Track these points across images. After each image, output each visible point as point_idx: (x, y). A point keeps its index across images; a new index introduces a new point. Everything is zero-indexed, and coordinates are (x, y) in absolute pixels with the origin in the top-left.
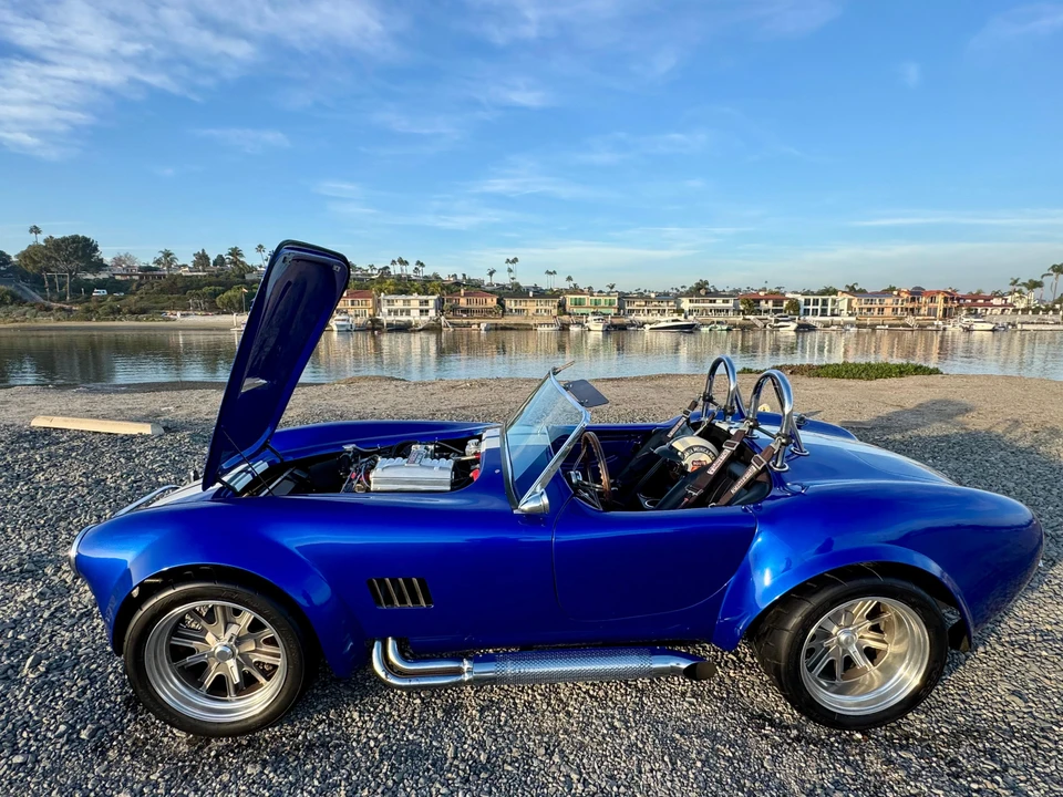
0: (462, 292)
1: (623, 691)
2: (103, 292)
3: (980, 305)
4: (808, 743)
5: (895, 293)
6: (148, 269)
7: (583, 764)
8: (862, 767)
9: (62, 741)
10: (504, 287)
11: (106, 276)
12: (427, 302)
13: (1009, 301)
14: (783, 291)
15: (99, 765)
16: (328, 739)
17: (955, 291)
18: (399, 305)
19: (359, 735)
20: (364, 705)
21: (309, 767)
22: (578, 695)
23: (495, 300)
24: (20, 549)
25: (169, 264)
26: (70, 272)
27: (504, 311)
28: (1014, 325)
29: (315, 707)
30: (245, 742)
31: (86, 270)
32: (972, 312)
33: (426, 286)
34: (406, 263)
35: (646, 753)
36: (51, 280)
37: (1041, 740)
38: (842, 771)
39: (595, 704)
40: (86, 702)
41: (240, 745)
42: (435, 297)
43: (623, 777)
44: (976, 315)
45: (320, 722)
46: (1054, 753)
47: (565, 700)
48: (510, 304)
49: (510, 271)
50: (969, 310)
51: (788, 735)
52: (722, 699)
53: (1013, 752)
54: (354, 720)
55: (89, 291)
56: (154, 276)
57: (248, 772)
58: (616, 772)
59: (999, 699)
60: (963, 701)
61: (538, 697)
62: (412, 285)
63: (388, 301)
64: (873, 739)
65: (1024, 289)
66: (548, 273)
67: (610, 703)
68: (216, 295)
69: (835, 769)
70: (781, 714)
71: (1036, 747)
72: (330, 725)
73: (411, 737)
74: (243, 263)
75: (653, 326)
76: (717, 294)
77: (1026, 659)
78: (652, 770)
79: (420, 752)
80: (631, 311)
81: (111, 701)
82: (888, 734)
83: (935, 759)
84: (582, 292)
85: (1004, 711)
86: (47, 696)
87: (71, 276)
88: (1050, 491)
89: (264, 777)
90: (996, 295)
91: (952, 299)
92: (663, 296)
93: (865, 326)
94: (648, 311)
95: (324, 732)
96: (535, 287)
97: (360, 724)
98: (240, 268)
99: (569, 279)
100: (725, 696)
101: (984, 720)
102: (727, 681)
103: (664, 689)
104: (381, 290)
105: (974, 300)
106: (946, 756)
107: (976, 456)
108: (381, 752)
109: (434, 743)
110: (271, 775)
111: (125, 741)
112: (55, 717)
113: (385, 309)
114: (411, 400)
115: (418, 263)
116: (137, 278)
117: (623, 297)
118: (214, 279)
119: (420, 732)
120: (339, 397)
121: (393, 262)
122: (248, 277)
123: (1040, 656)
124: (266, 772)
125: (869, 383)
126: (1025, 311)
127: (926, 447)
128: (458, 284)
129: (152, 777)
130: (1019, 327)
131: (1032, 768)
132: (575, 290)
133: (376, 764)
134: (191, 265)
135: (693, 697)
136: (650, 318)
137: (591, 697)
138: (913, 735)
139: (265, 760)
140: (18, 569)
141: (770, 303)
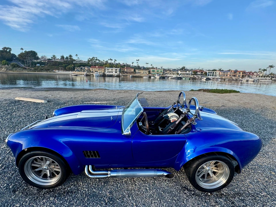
0: (125, 67)
1: (150, 179)
2: (39, 65)
3: (251, 75)
4: (196, 196)
5: (231, 71)
6: (49, 59)
7: (137, 200)
8: (209, 203)
9: (5, 189)
10: (136, 66)
11: (39, 61)
12: (117, 70)
13: (258, 74)
14: (203, 70)
15: (13, 196)
16: (73, 190)
17: (245, 71)
18: (110, 70)
19: (81, 189)
20: (84, 180)
21: (66, 198)
22: (139, 179)
23: (133, 70)
24: (5, 133)
25: (55, 58)
26: (31, 60)
27: (135, 73)
28: (259, 80)
29: (71, 181)
30: (52, 190)
31: (35, 59)
32: (249, 76)
33: (117, 66)
34: (112, 60)
35: (154, 197)
36: (26, 62)
37: (256, 197)
38: (204, 204)
39: (143, 182)
40: (13, 178)
41: (50, 191)
42: (119, 69)
43: (147, 204)
44: (250, 77)
45: (72, 185)
46: (260, 201)
47: (135, 181)
48: (137, 71)
49: (137, 63)
50: (248, 76)
51: (191, 193)
52: (175, 182)
53: (249, 200)
54: (81, 185)
55: (35, 65)
56: (51, 61)
57: (51, 199)
58: (145, 203)
59: (246, 184)
60: (237, 184)
61: (129, 180)
62: (113, 65)
63: (107, 69)
64: (213, 195)
65: (262, 71)
66: (146, 63)
67: (147, 182)
68: (66, 66)
69: (202, 204)
70: (190, 187)
71: (255, 199)
72: (74, 186)
73: (94, 190)
74: (72, 59)
75: (171, 77)
76: (187, 70)
77: (254, 173)
78: (154, 203)
79: (96, 195)
80: (166, 74)
81: (19, 177)
82: (217, 194)
83: (228, 202)
84: (154, 68)
85: (248, 188)
86: (3, 176)
87: (31, 61)
88: (264, 125)
89: (54, 201)
90: (255, 72)
91: (244, 73)
92: (174, 70)
93: (222, 79)
94: (170, 74)
95: (72, 188)
96: (143, 67)
97: (82, 186)
98: (72, 60)
99: (152, 65)
100: (176, 181)
101: (242, 190)
102: (177, 177)
103: (161, 179)
104: (106, 67)
105: (250, 73)
106: (231, 201)
107: (247, 115)
108: (86, 194)
109: (100, 192)
110: (56, 201)
111: (21, 189)
112: (4, 182)
113: (107, 71)
114: (109, 95)
115: (115, 60)
116: (47, 62)
117: (164, 70)
118: (65, 62)
119: (97, 189)
120: (92, 94)
121: (109, 60)
122: (74, 62)
123: (258, 172)
124: (55, 200)
125: (222, 94)
126: (262, 76)
127: (234, 112)
128: (124, 65)
129: (26, 200)
130: (260, 80)
131: (253, 205)
132: (153, 68)
133: (84, 198)
134: (60, 59)
135: (168, 181)
136: (171, 75)
137: (142, 180)
138: (223, 194)
139: (56, 196)
140: (3, 139)
141: (200, 72)
